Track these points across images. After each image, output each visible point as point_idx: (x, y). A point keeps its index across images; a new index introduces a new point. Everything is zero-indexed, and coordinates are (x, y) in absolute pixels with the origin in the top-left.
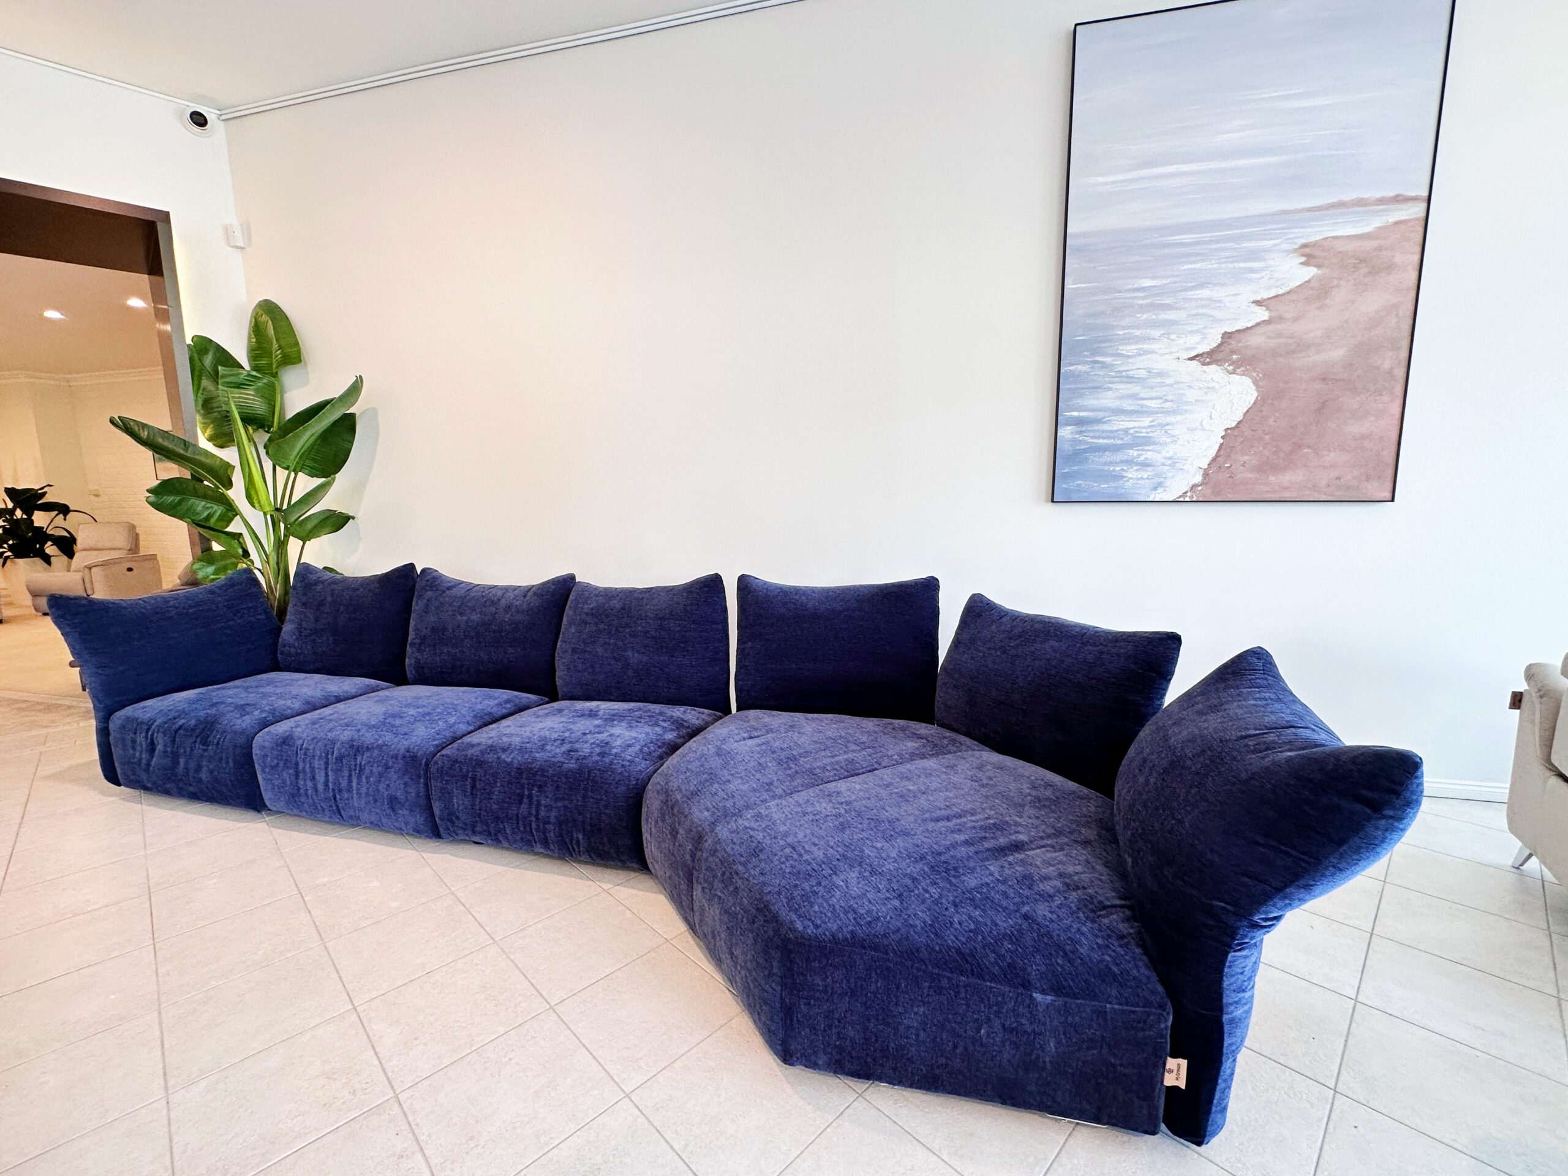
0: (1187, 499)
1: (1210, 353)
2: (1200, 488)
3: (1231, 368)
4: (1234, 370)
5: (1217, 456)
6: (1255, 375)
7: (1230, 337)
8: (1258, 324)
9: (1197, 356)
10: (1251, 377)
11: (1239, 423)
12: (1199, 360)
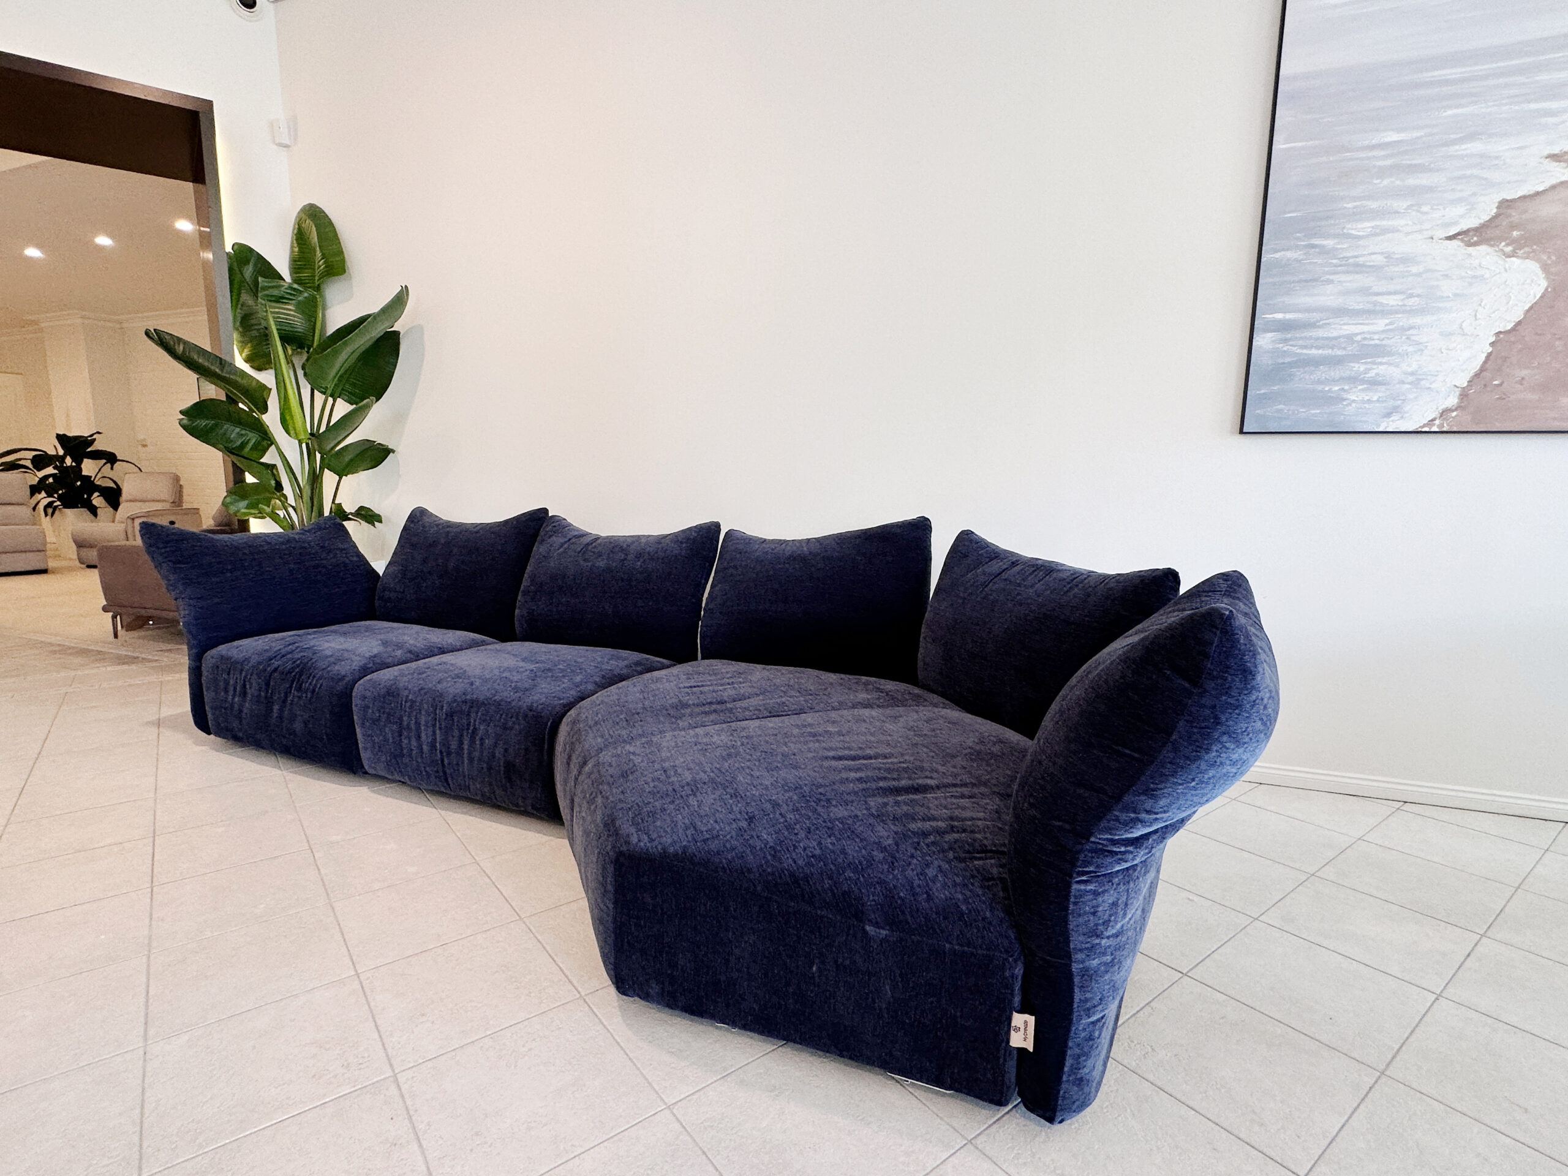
0: (1435, 429)
1: (1477, 230)
2: (1454, 414)
3: (1509, 249)
4: (1514, 251)
5: (1483, 369)
6: (1545, 257)
7: (1509, 207)
8: (1553, 187)
9: (1459, 234)
10: (1538, 260)
11: (1519, 323)
12: (1462, 240)
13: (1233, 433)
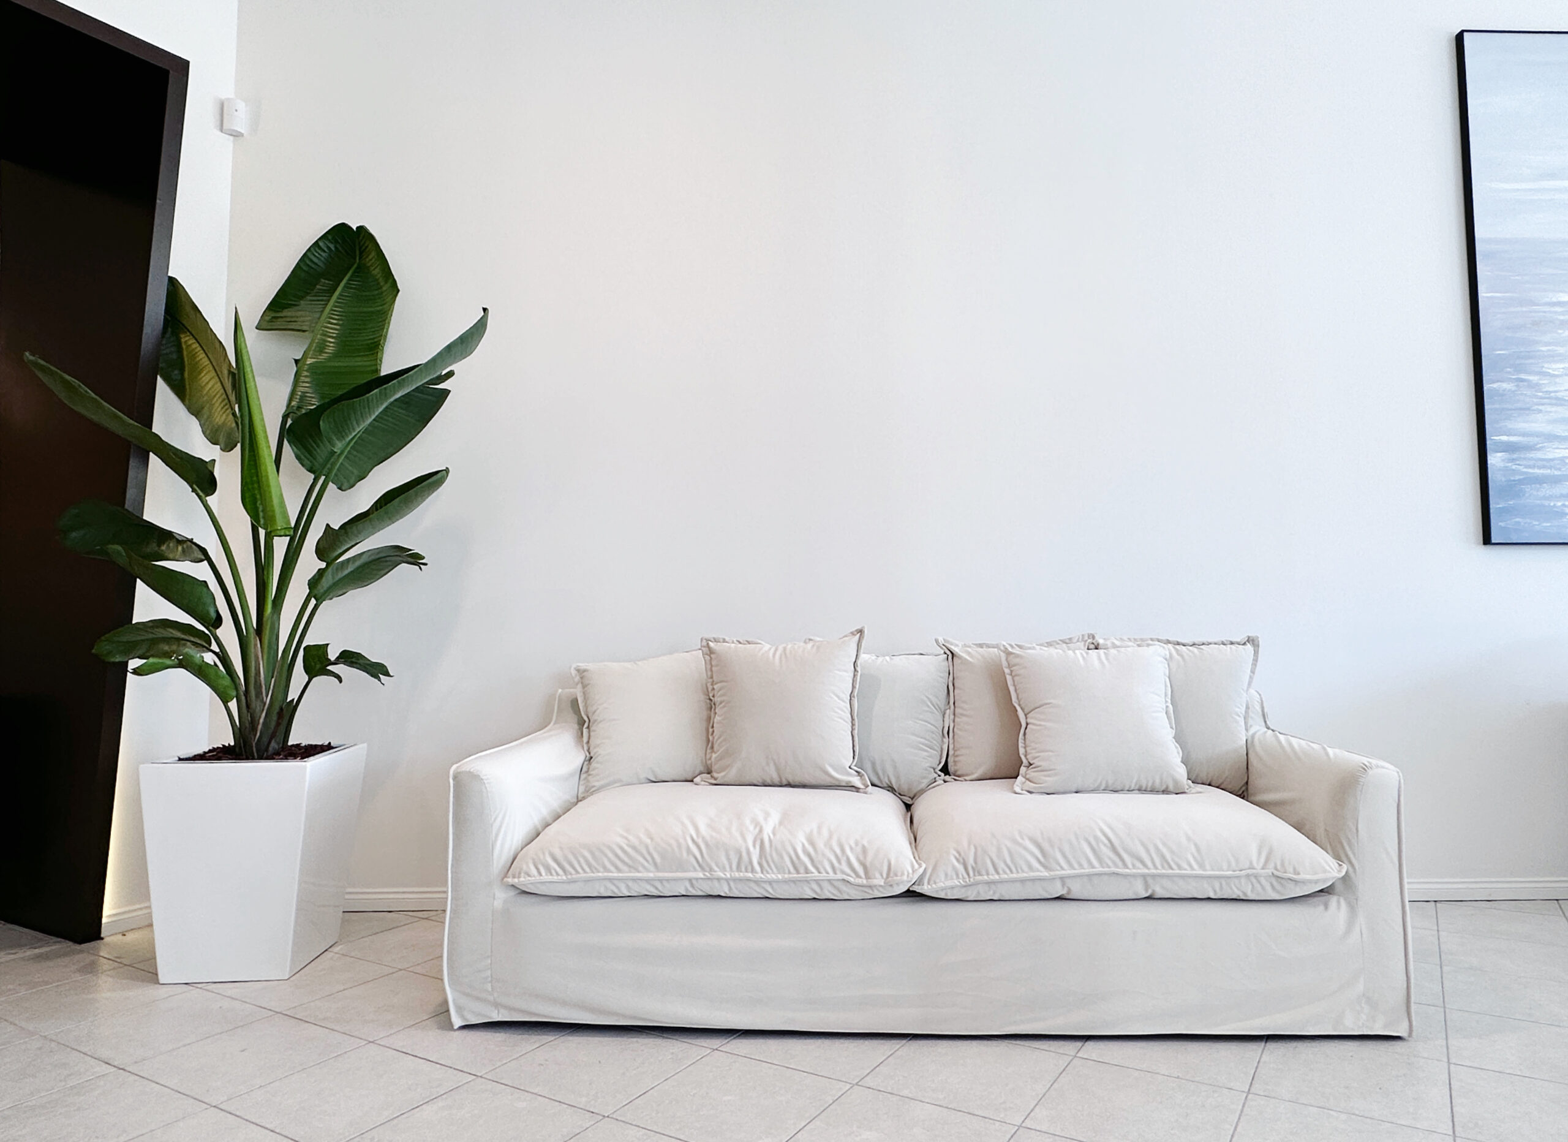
13: (1479, 544)
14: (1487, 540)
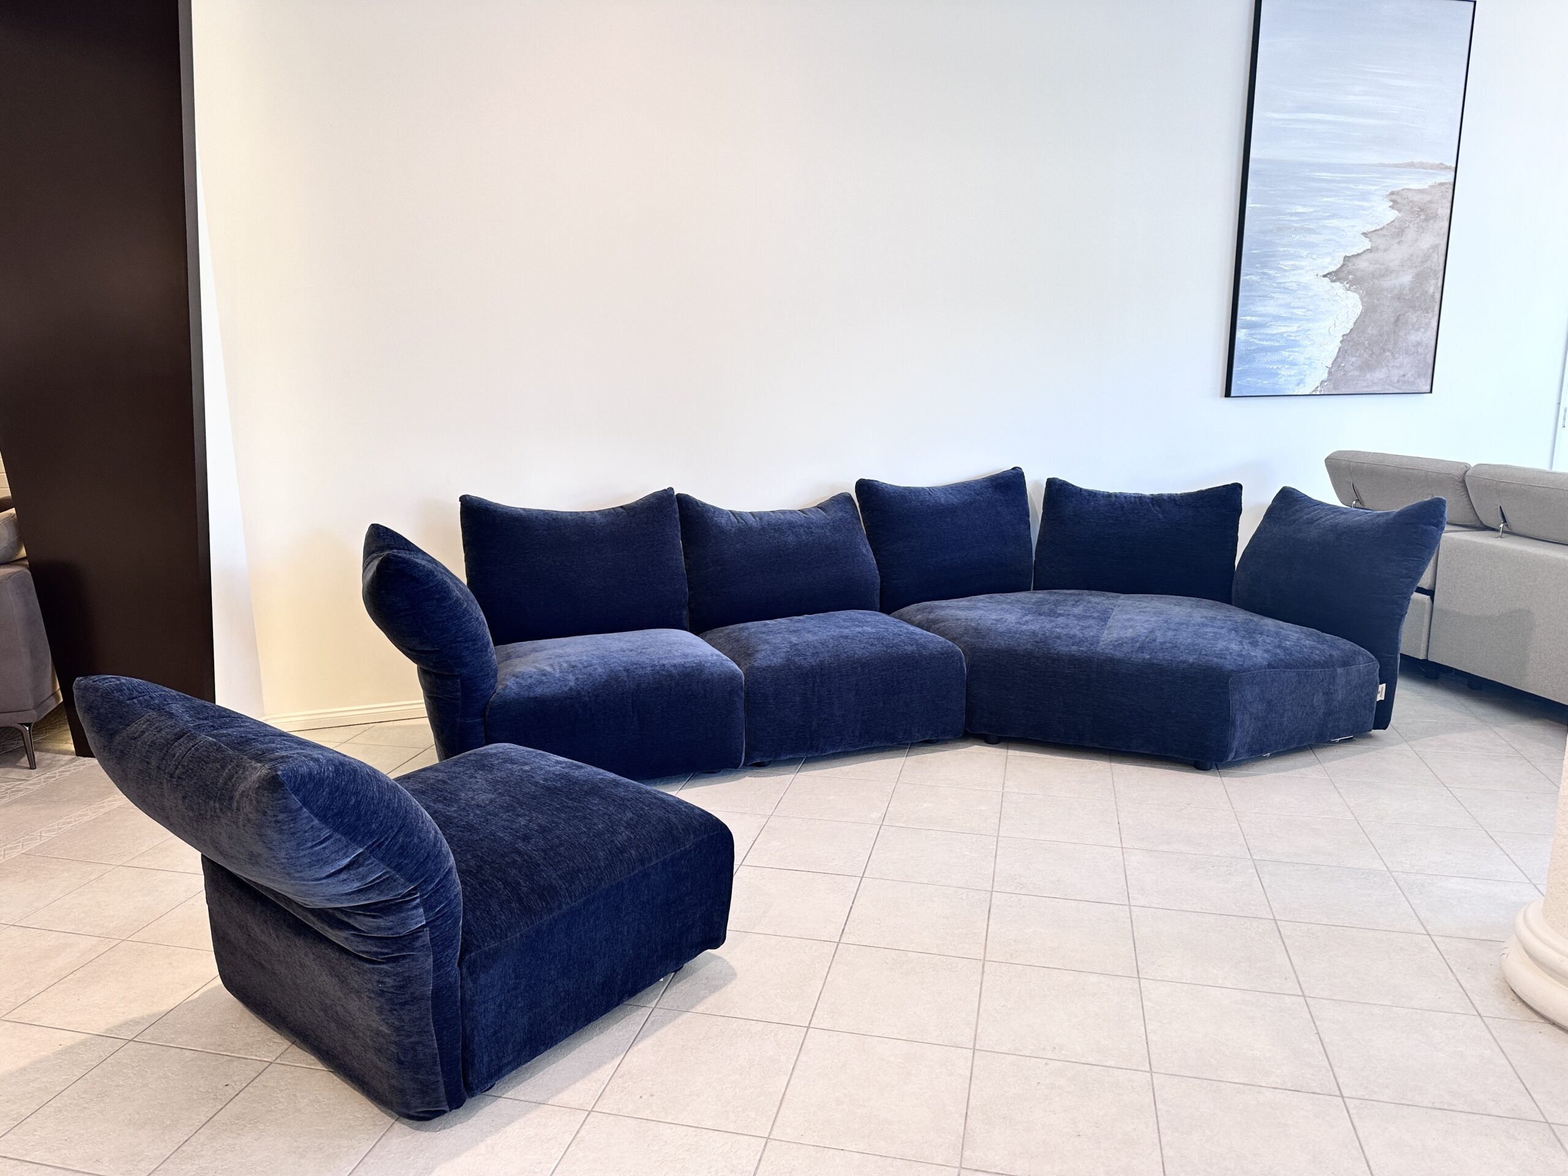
0: (1318, 393)
1: (1336, 272)
2: (1326, 384)
3: (1348, 286)
4: (1350, 287)
5: (1337, 357)
6: (1361, 292)
7: (1348, 261)
8: (1364, 252)
9: (1328, 274)
10: (1359, 294)
11: (1351, 330)
12: (1329, 278)
13: (1221, 397)
14: (1228, 394)
